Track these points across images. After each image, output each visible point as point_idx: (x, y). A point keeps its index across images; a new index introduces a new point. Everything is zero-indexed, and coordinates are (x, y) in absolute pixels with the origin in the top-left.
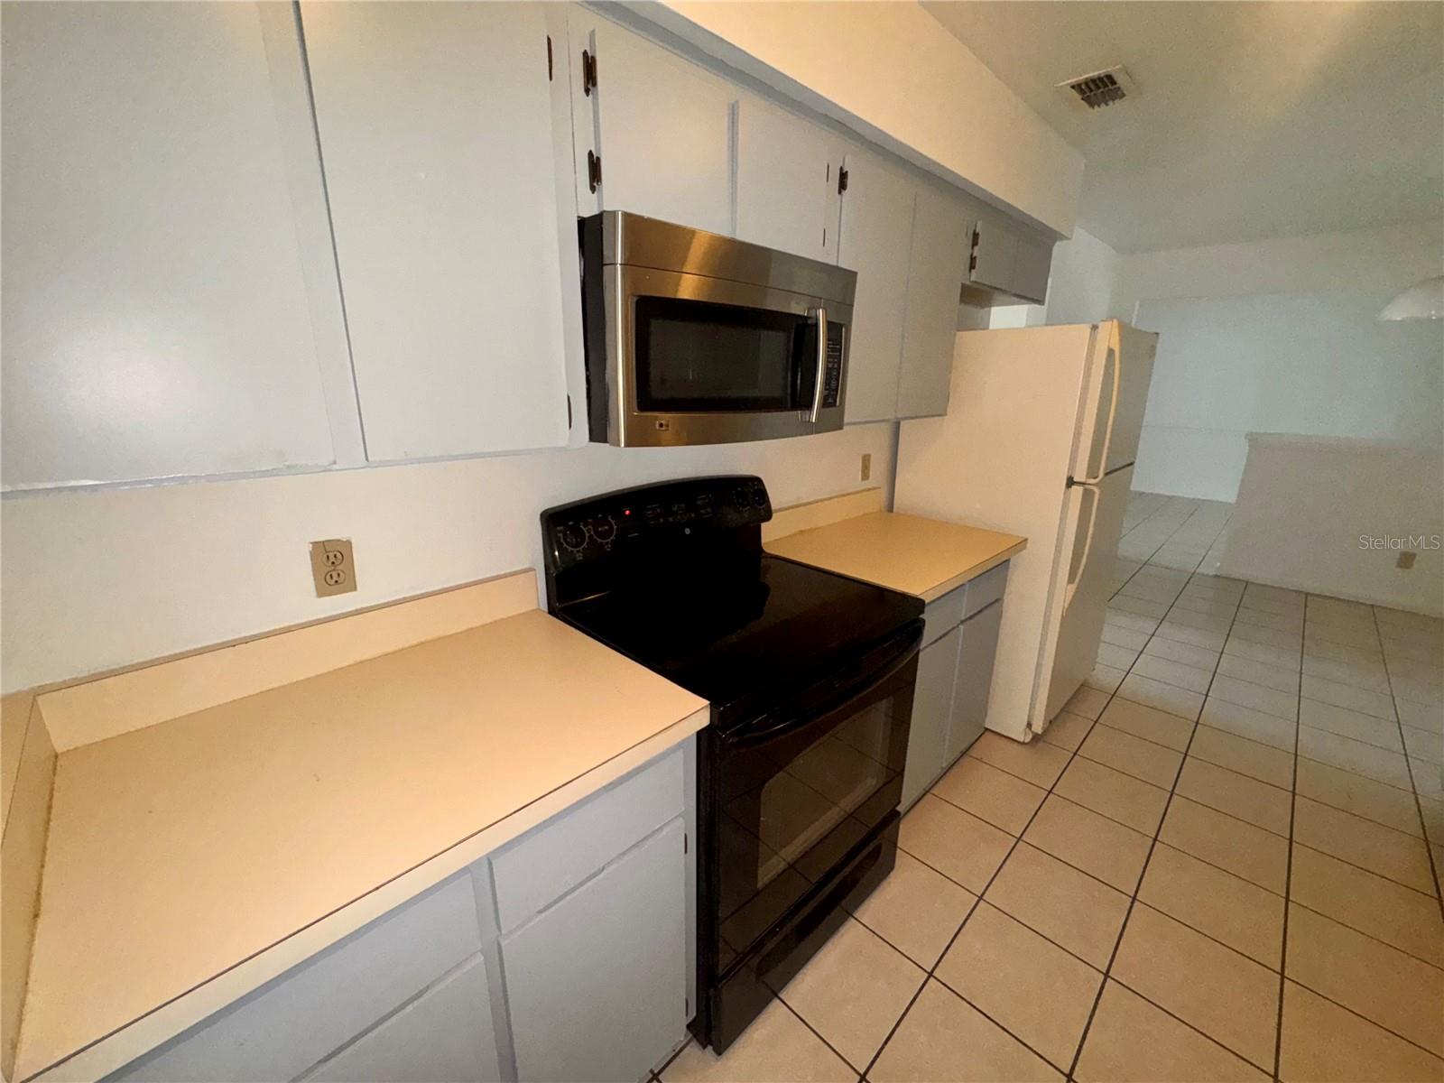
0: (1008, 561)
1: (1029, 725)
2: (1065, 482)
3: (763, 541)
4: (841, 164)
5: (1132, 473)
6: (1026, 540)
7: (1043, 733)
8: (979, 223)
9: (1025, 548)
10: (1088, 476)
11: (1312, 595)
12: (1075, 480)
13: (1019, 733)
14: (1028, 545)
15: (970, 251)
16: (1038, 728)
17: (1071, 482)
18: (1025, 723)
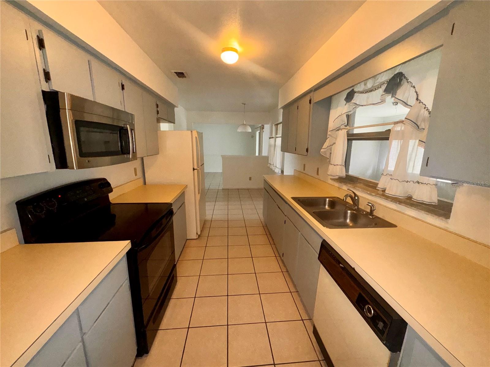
0: (184, 191)
1: (197, 233)
2: (192, 169)
3: (110, 199)
4: (121, 82)
5: (204, 166)
6: (187, 185)
7: (201, 234)
8: (158, 102)
9: (187, 187)
10: (197, 167)
11: (239, 189)
12: (195, 168)
13: (195, 237)
14: (188, 187)
15: (157, 109)
16: (199, 233)
17: (194, 169)
18: (196, 234)
